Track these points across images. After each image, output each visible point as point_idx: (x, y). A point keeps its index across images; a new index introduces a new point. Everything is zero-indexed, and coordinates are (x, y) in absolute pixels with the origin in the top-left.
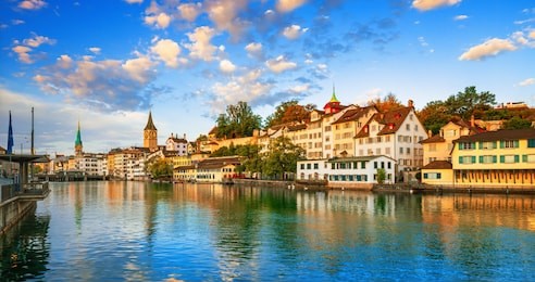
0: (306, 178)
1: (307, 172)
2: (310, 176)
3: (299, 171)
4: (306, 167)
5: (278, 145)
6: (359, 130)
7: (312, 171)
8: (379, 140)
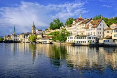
0: (69, 42)
1: (70, 40)
2: (70, 41)
3: (68, 40)
4: (69, 38)
5: (63, 32)
6: (86, 26)
7: (71, 40)
8: (92, 30)
